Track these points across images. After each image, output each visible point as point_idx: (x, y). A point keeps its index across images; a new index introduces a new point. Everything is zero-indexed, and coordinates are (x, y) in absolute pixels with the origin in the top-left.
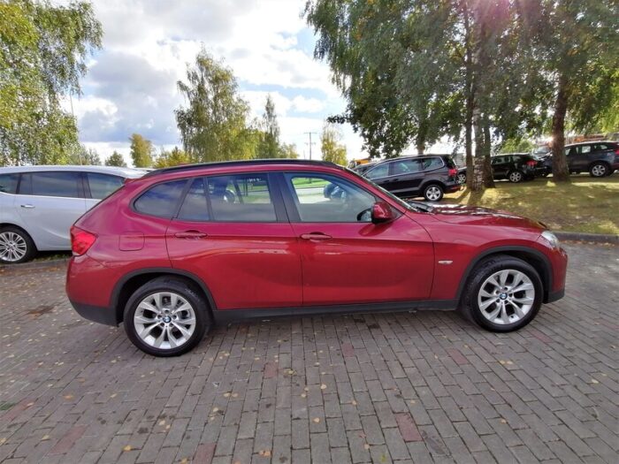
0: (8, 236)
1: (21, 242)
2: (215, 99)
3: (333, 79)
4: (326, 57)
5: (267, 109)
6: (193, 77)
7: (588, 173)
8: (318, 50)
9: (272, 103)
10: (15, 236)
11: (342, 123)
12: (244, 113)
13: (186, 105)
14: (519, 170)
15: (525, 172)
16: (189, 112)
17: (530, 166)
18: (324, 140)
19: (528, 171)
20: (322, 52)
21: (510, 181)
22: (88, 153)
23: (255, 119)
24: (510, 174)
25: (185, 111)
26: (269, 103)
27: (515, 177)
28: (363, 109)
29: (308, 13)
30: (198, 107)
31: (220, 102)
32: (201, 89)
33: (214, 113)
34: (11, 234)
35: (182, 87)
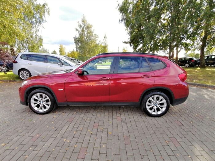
0: (24, 72)
1: (28, 74)
2: (87, 34)
3: (126, 29)
4: (123, 22)
5: (105, 38)
6: (80, 26)
7: (213, 66)
8: (120, 20)
9: (106, 36)
10: (26, 72)
11: (127, 44)
12: (96, 39)
13: (77, 36)
14: (188, 63)
15: (190, 64)
16: (78, 38)
17: (192, 62)
18: (123, 49)
19: (191, 64)
20: (122, 21)
21: (185, 67)
22: (46, 50)
23: (100, 41)
24: (185, 64)
25: (77, 38)
26: (105, 36)
27: (187, 65)
28: (133, 39)
29: (118, 7)
30: (81, 36)
31: (88, 35)
32: (83, 30)
33: (87, 38)
34: (25, 71)
35: (77, 30)
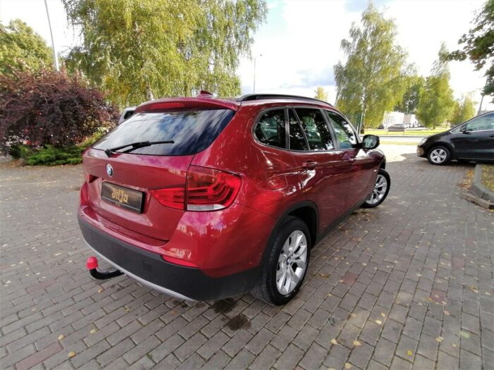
6: (356, 33)
25: (344, 65)
32: (362, 43)
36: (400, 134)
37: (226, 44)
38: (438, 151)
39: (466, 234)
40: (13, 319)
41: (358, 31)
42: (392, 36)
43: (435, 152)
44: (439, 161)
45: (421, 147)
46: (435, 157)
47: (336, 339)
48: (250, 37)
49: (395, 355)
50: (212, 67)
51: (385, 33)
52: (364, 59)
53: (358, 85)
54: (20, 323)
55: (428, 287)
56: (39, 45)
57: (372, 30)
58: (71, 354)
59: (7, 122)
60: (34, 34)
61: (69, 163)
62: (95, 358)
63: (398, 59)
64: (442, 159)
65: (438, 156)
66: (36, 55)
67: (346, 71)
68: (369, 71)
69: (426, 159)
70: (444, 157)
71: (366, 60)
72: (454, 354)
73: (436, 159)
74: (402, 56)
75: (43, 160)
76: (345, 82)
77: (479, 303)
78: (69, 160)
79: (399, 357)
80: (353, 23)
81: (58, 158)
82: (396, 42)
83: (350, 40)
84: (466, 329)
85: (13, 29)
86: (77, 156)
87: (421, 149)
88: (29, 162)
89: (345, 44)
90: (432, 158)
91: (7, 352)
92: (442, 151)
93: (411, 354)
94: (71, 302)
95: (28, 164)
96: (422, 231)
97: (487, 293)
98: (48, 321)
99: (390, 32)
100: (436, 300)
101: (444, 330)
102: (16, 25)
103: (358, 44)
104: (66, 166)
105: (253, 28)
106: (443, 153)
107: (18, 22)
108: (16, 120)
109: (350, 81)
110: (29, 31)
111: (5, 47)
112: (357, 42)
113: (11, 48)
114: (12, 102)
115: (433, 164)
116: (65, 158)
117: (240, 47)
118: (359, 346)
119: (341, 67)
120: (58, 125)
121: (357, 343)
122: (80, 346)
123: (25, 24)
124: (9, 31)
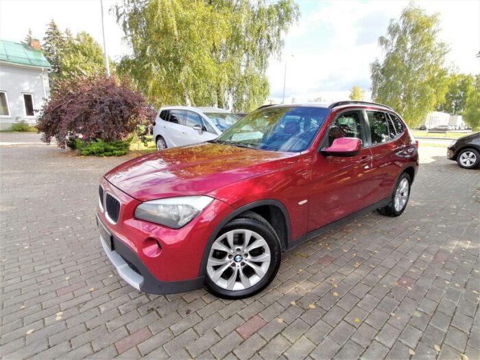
36: (441, 135)
37: (258, 47)
38: (468, 154)
39: (463, 233)
40: (57, 264)
41: (397, 29)
42: (434, 32)
43: (464, 154)
44: (468, 164)
45: (451, 149)
46: (465, 160)
47: (296, 302)
48: (281, 39)
49: (343, 319)
50: (243, 69)
51: (426, 31)
52: (404, 56)
53: (397, 84)
54: (61, 267)
55: (398, 274)
56: (97, 52)
57: (412, 28)
58: (92, 289)
59: (67, 119)
60: (94, 42)
61: (114, 155)
62: (108, 293)
63: (440, 57)
64: (471, 162)
65: (467, 159)
66: (94, 60)
67: (383, 69)
68: (408, 69)
69: (455, 162)
70: (474, 160)
71: (406, 58)
72: (399, 327)
73: (465, 163)
74: (445, 53)
75: (95, 152)
76: (382, 80)
77: (445, 292)
78: (114, 152)
79: (346, 322)
80: (392, 20)
81: (106, 150)
82: (438, 39)
83: (388, 37)
84: (421, 310)
85: (79, 40)
86: (121, 149)
87: (452, 151)
88: (83, 153)
89: (382, 41)
90: (462, 161)
91: (52, 282)
92: (471, 154)
93: (358, 321)
94: (99, 256)
95: (82, 155)
96: (417, 228)
97: (457, 285)
98: (80, 267)
99: (433, 29)
100: (403, 285)
101: (399, 309)
102: (82, 38)
103: (397, 42)
104: (112, 157)
105: (286, 30)
106: (473, 156)
107: (83, 34)
108: (74, 117)
109: (387, 79)
110: (90, 40)
111: (72, 55)
112: (395, 40)
113: (76, 56)
114: (72, 102)
115: (463, 167)
116: (112, 151)
117: (271, 48)
118: (313, 309)
119: (378, 65)
120: (107, 123)
121: (312, 306)
122: (99, 285)
123: (88, 35)
124: (76, 42)
